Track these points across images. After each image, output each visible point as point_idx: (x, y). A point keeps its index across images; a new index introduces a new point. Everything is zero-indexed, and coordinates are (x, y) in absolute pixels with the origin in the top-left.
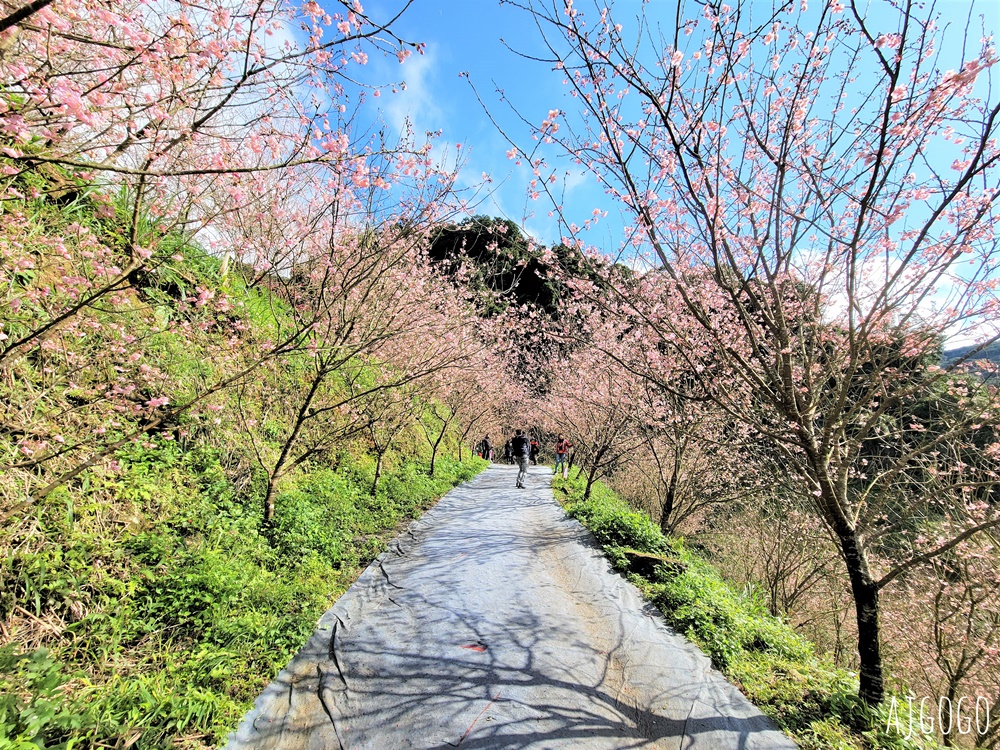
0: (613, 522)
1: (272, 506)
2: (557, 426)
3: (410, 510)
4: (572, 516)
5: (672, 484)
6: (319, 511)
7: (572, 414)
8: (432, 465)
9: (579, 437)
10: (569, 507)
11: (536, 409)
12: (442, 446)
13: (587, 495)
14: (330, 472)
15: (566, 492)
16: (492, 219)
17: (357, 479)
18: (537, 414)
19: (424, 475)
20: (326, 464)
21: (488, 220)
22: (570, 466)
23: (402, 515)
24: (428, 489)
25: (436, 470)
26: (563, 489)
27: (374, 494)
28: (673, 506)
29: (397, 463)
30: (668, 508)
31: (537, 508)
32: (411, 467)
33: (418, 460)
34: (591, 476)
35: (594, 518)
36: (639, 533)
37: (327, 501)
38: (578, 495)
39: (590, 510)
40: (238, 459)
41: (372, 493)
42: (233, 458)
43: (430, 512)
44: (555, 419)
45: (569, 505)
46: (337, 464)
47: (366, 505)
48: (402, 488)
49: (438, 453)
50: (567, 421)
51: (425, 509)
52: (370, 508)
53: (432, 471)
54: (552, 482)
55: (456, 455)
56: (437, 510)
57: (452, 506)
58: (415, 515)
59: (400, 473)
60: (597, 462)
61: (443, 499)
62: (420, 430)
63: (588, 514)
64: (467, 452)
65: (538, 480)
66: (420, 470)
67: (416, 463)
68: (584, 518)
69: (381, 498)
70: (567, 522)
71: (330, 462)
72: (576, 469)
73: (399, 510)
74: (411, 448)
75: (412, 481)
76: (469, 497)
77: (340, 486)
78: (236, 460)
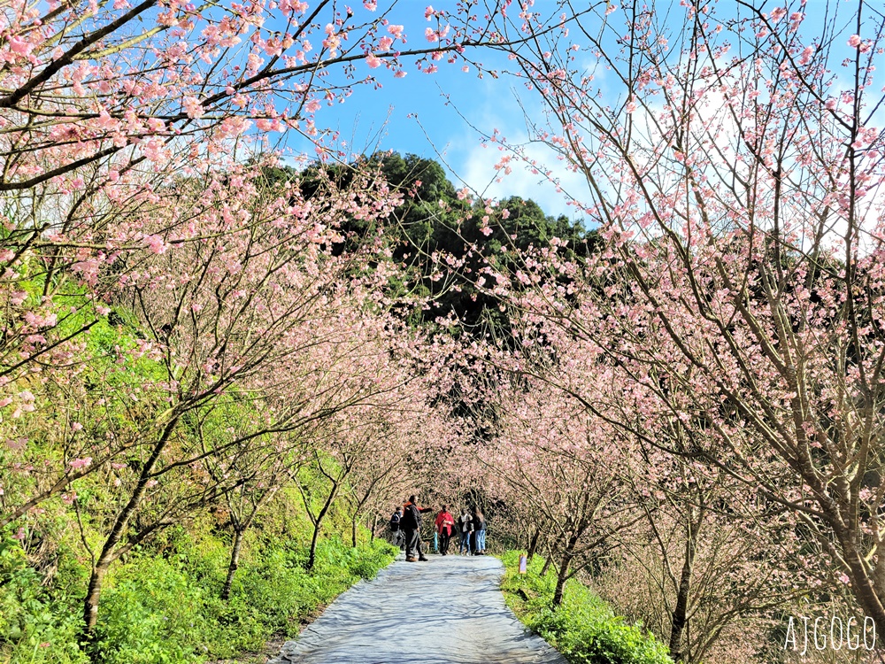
0: (595, 638)
1: (95, 609)
2: (508, 489)
3: (281, 624)
4: (534, 632)
5: (684, 581)
6: (155, 619)
7: (532, 470)
8: (312, 551)
9: (544, 507)
10: (530, 620)
11: (474, 462)
12: (326, 522)
13: (557, 600)
14: (161, 562)
15: (524, 597)
16: (402, 157)
17: (199, 574)
18: (476, 469)
19: (299, 569)
20: (154, 549)
21: (398, 159)
22: (530, 555)
23: (270, 632)
24: (307, 591)
25: (318, 559)
26: (520, 592)
27: (226, 598)
28: (687, 615)
29: (257, 549)
30: (679, 620)
31: (479, 621)
32: (279, 555)
33: (289, 543)
34: (564, 569)
35: (568, 635)
36: (635, 655)
37: (162, 604)
38: (543, 600)
39: (561, 622)
40: (41, 539)
41: (224, 596)
42: (34, 537)
43: (312, 626)
44: (506, 478)
45: (529, 616)
46: (169, 549)
47: (214, 613)
48: (266, 587)
49: (321, 533)
50: (525, 481)
51: (304, 622)
52: (221, 619)
53: (311, 562)
54: (502, 580)
55: (348, 537)
56: (322, 624)
57: (347, 618)
58: (290, 631)
59: (261, 565)
60: (571, 547)
61: (331, 606)
62: (294, 495)
63: (558, 628)
64: (364, 533)
65: (478, 578)
66: (294, 561)
67: (288, 549)
68: (552, 635)
69: (237, 604)
70: (527, 641)
71: (158, 545)
72: (539, 560)
73: (265, 623)
74: (278, 524)
75: (280, 578)
76: (373, 603)
77: (179, 584)
78: (38, 540)
